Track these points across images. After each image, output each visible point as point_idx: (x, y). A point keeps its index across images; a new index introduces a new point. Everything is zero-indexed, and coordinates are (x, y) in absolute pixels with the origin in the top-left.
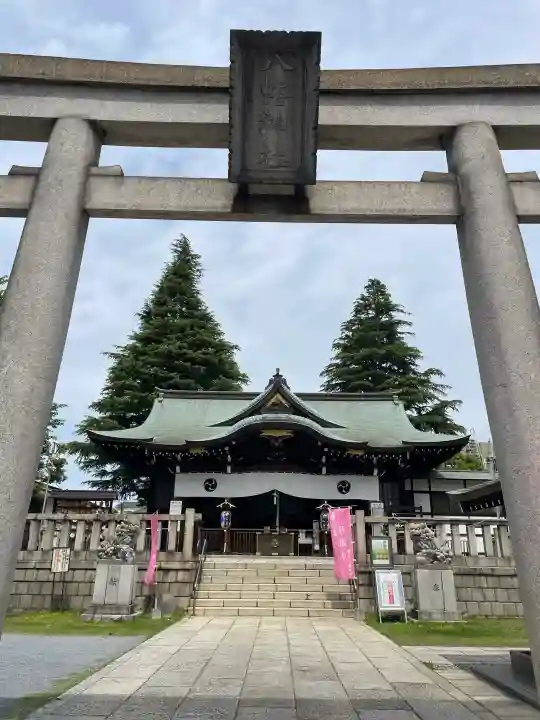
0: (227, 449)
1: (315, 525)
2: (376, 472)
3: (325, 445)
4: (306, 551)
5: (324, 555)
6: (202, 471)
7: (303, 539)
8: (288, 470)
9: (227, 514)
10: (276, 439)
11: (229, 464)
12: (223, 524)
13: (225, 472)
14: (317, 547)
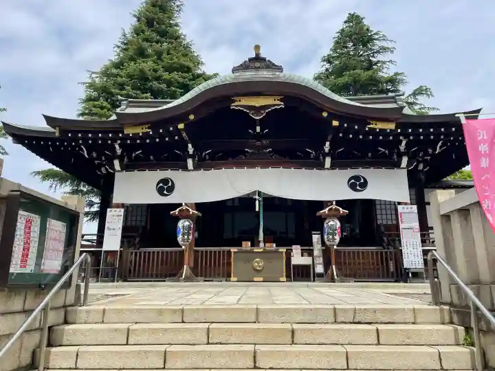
0: (181, 126)
1: (316, 238)
2: (405, 160)
3: (333, 116)
4: (302, 274)
5: (333, 280)
6: (153, 167)
7: (298, 258)
8: (275, 165)
9: (187, 223)
10: (257, 110)
11: (191, 156)
12: (180, 238)
13: (185, 168)
14: (320, 269)
